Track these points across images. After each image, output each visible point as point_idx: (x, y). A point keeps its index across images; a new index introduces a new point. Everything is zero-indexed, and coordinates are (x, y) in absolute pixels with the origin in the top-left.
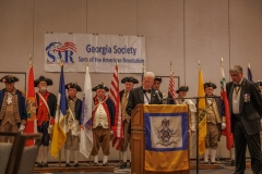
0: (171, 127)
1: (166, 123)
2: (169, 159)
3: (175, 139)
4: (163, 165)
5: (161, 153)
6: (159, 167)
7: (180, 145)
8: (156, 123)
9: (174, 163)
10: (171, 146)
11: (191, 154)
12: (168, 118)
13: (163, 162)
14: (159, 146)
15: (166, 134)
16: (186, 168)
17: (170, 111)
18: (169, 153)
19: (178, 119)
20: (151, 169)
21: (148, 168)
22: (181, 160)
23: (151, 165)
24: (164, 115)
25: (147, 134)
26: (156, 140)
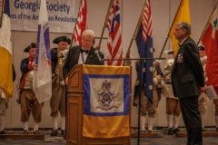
0: (112, 90)
1: (107, 86)
2: (109, 125)
3: (116, 103)
4: (103, 131)
5: (100, 118)
6: (98, 133)
7: (121, 109)
8: (96, 85)
9: (114, 129)
10: (112, 111)
11: (132, 119)
12: (109, 80)
13: (103, 128)
14: (99, 111)
15: (106, 98)
16: (127, 134)
17: (112, 73)
18: (109, 119)
19: (120, 82)
20: (89, 135)
21: (87, 134)
22: (121, 126)
23: (90, 131)
24: (105, 77)
25: (87, 97)
26: (95, 104)
